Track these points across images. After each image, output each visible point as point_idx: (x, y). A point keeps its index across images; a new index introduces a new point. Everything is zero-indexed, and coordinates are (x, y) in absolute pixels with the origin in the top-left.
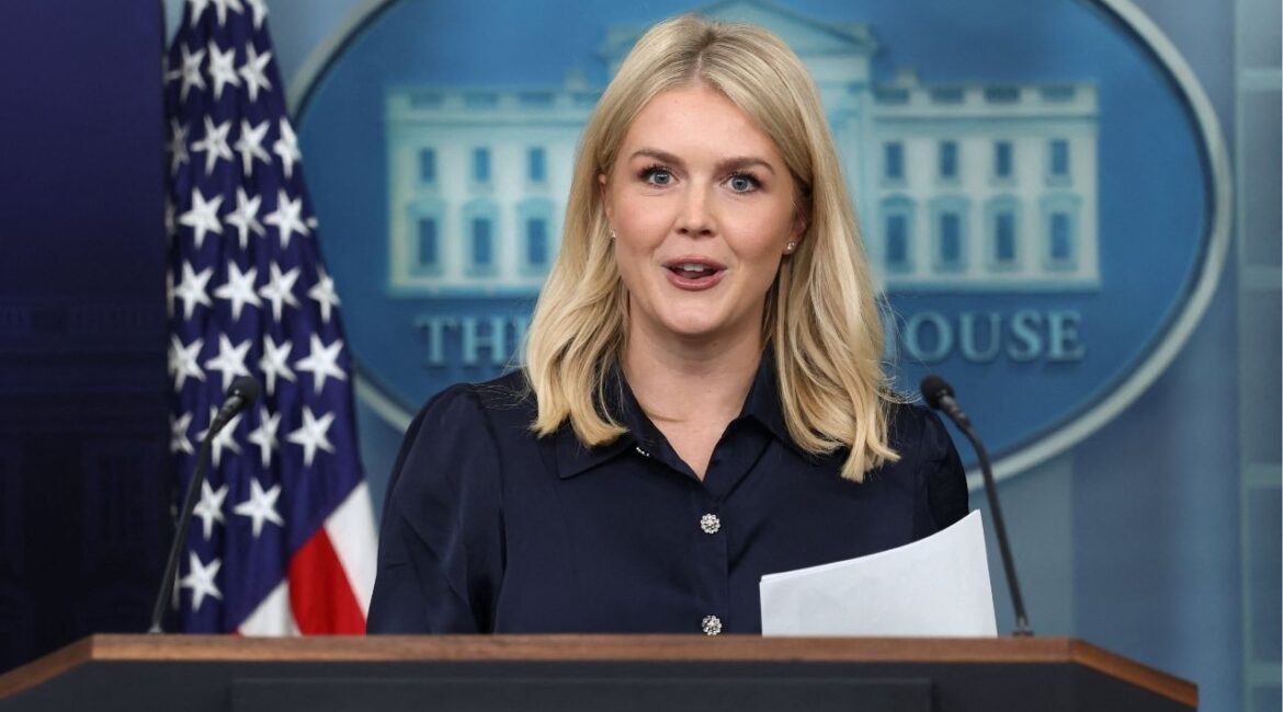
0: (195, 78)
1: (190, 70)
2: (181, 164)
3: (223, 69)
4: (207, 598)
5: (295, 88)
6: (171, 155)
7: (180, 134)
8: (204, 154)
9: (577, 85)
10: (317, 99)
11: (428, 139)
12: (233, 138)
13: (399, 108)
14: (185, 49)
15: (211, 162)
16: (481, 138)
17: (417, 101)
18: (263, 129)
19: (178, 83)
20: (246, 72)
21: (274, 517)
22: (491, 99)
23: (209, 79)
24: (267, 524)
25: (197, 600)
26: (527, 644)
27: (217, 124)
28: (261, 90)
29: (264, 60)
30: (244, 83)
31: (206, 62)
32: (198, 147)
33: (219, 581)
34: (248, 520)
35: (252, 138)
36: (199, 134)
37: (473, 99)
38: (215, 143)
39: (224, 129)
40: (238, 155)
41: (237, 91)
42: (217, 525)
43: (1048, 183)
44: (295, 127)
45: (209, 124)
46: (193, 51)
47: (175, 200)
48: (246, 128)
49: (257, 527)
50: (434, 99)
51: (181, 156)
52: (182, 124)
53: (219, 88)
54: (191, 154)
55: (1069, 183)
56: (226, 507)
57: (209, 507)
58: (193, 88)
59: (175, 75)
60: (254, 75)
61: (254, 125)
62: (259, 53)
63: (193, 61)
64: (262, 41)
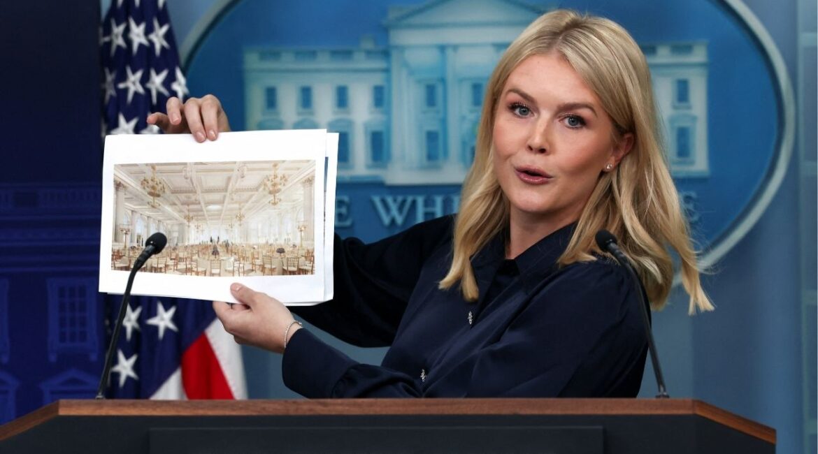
0: (120, 41)
1: (117, 36)
2: (111, 97)
3: (138, 35)
4: (129, 379)
5: (185, 48)
6: (104, 91)
7: (110, 78)
8: (126, 90)
9: (368, 45)
10: (198, 55)
11: (270, 81)
12: (145, 80)
13: (252, 61)
14: (113, 22)
15: (130, 96)
16: (305, 81)
17: (264, 56)
18: (164, 74)
19: (109, 44)
20: (153, 37)
21: (172, 326)
22: (313, 54)
23: (129, 42)
24: (167, 330)
25: (122, 380)
26: (341, 404)
27: (134, 72)
28: (163, 48)
29: (165, 29)
30: (152, 43)
31: (127, 30)
32: (121, 86)
33: (136, 367)
34: (156, 328)
35: (157, 80)
36: (123, 77)
37: (300, 55)
38: (133, 83)
39: (139, 74)
40: (148, 91)
41: (148, 49)
42: (135, 331)
43: (675, 107)
44: (184, 73)
45: (129, 71)
46: (118, 24)
47: (107, 121)
48: (153, 73)
49: (161, 333)
50: (275, 55)
51: (111, 92)
52: (111, 72)
53: (135, 47)
54: (118, 90)
55: (689, 108)
56: (140, 320)
57: (131, 320)
58: (119, 47)
59: (107, 39)
60: (158, 38)
61: (158, 73)
62: (161, 25)
63: (118, 30)
64: (164, 18)
